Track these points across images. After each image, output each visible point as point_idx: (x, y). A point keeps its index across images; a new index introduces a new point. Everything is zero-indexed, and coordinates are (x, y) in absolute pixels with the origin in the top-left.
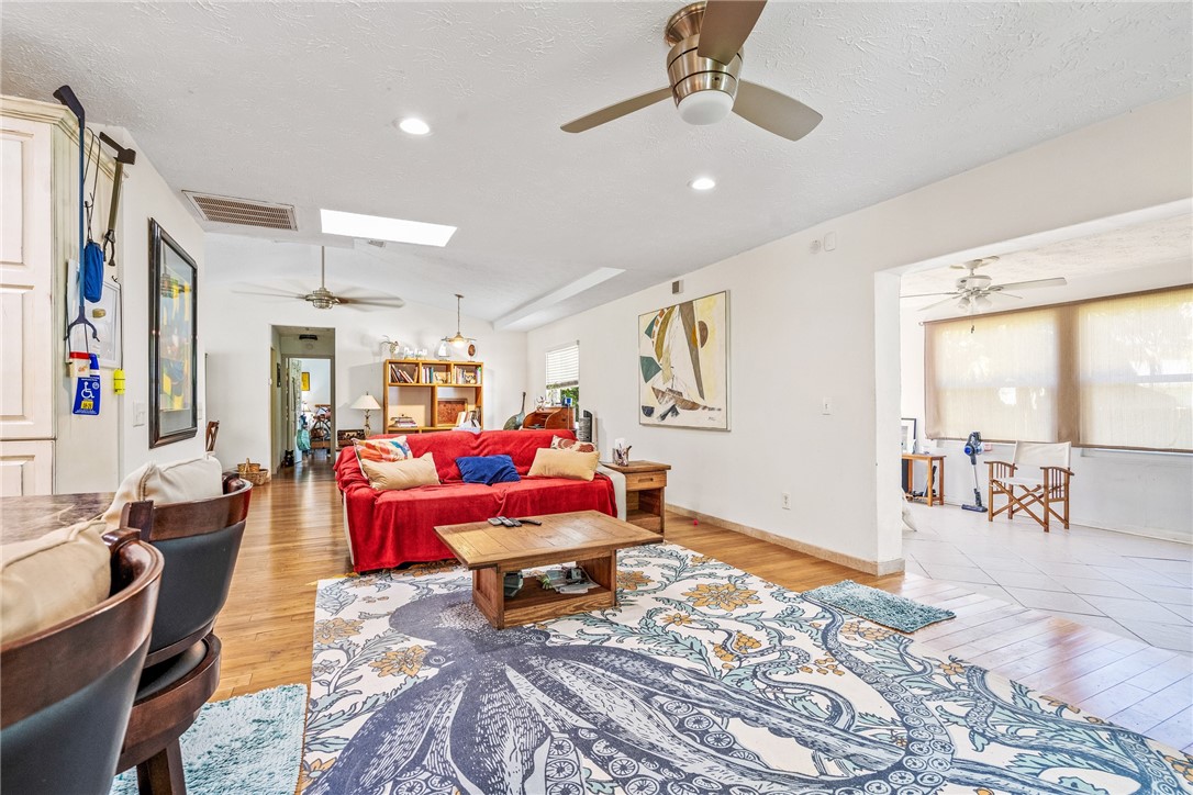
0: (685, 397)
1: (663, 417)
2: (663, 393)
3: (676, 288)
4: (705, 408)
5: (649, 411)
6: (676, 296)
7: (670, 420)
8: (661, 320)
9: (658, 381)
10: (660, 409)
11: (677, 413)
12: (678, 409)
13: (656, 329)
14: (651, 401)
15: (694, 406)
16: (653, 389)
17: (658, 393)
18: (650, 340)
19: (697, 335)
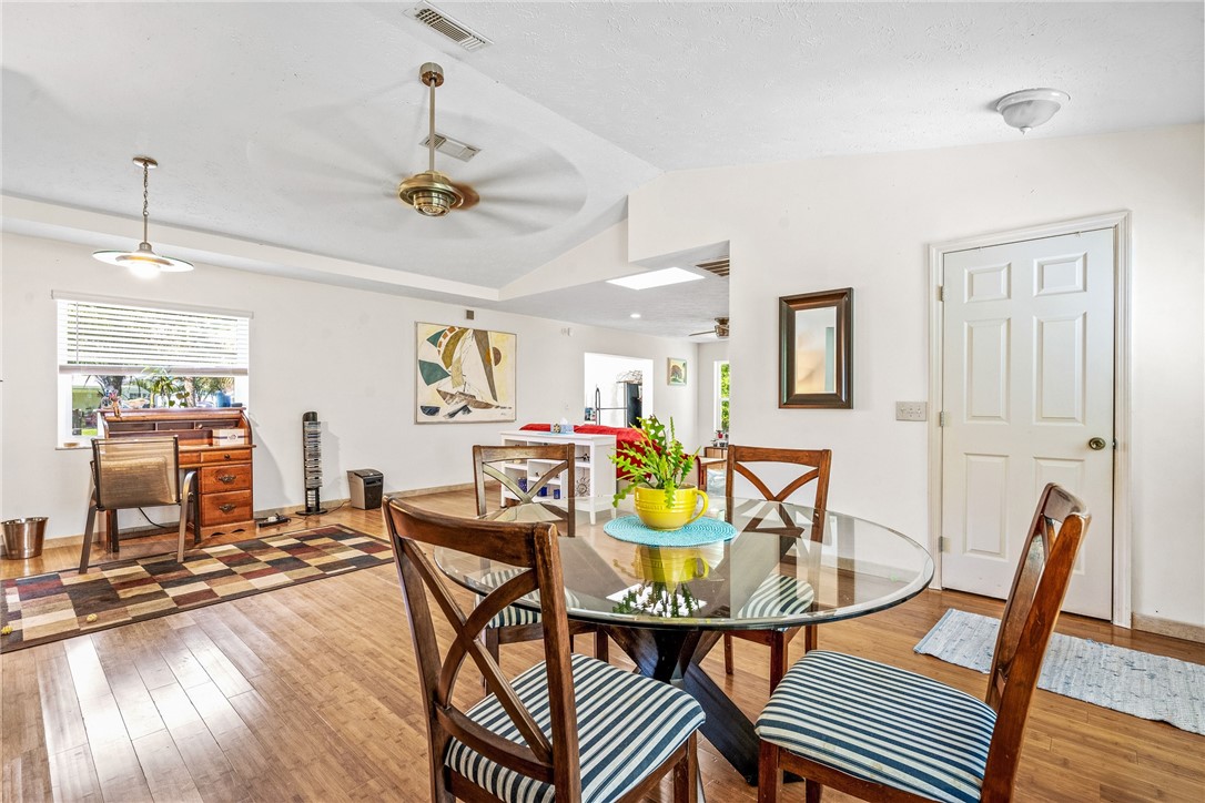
0: (479, 399)
1: (452, 415)
2: (452, 396)
3: (470, 315)
4: (497, 407)
5: (432, 411)
6: (470, 321)
7: (460, 416)
8: (450, 335)
9: (446, 385)
10: (446, 408)
11: (469, 411)
12: (471, 408)
13: (444, 341)
14: (436, 401)
15: (487, 406)
16: (439, 392)
17: (444, 395)
18: (436, 349)
19: (490, 358)
